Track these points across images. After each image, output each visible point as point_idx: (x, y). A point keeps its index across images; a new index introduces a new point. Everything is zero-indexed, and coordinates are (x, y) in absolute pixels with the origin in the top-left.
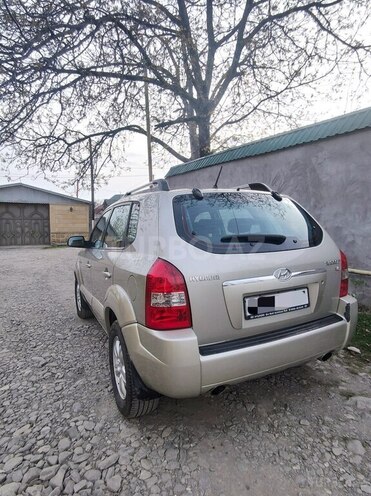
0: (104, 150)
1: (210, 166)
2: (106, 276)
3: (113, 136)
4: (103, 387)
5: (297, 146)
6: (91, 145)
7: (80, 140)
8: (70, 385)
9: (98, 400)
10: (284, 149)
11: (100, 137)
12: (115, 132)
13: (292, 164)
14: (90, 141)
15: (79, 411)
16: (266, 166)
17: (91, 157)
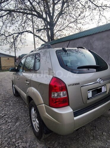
0: (18, 39)
1: (55, 44)
2: (27, 83)
3: (21, 34)
4: (27, 125)
5: (85, 36)
6: (14, 37)
7: (10, 35)
8: (14, 125)
9: (26, 132)
10: (81, 37)
11: (17, 34)
12: (22, 33)
13: (83, 42)
14: (13, 36)
15: (19, 138)
16: (75, 43)
17: (14, 41)
